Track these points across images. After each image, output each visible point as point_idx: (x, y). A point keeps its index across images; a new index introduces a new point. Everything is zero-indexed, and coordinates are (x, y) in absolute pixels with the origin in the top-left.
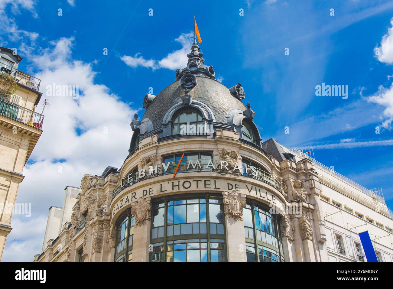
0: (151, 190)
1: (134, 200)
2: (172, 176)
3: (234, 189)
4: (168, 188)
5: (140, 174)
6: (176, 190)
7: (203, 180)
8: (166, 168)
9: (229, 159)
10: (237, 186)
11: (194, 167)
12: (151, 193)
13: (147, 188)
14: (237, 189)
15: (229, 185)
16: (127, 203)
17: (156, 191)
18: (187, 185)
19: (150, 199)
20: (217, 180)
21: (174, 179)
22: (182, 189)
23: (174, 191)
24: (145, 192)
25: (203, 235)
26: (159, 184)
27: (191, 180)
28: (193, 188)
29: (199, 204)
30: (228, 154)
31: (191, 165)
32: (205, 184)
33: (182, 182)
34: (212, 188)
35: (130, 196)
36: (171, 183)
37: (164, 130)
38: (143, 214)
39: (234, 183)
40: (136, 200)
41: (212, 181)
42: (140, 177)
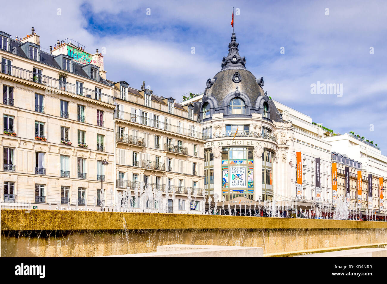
0: (222, 143)
1: (213, 146)
2: (233, 138)
3: (259, 145)
4: (230, 143)
5: (216, 135)
6: (234, 145)
7: (246, 141)
8: (230, 134)
9: (257, 129)
10: (260, 143)
11: (243, 135)
12: (222, 144)
13: (220, 142)
14: (260, 145)
15: (258, 143)
16: (209, 147)
17: (225, 144)
18: (239, 142)
19: (222, 147)
20: (252, 141)
21: (234, 139)
22: (237, 145)
23: (233, 145)
24: (219, 144)
25: (245, 165)
26: (226, 141)
27: (241, 140)
28: (242, 144)
29: (244, 151)
30: (257, 126)
31: (242, 134)
32: (247, 143)
33: (237, 141)
34: (250, 145)
35: (210, 143)
36: (232, 141)
37: (225, 109)
38: (218, 153)
39: (259, 142)
40: (214, 146)
41: (250, 141)
42: (216, 136)
